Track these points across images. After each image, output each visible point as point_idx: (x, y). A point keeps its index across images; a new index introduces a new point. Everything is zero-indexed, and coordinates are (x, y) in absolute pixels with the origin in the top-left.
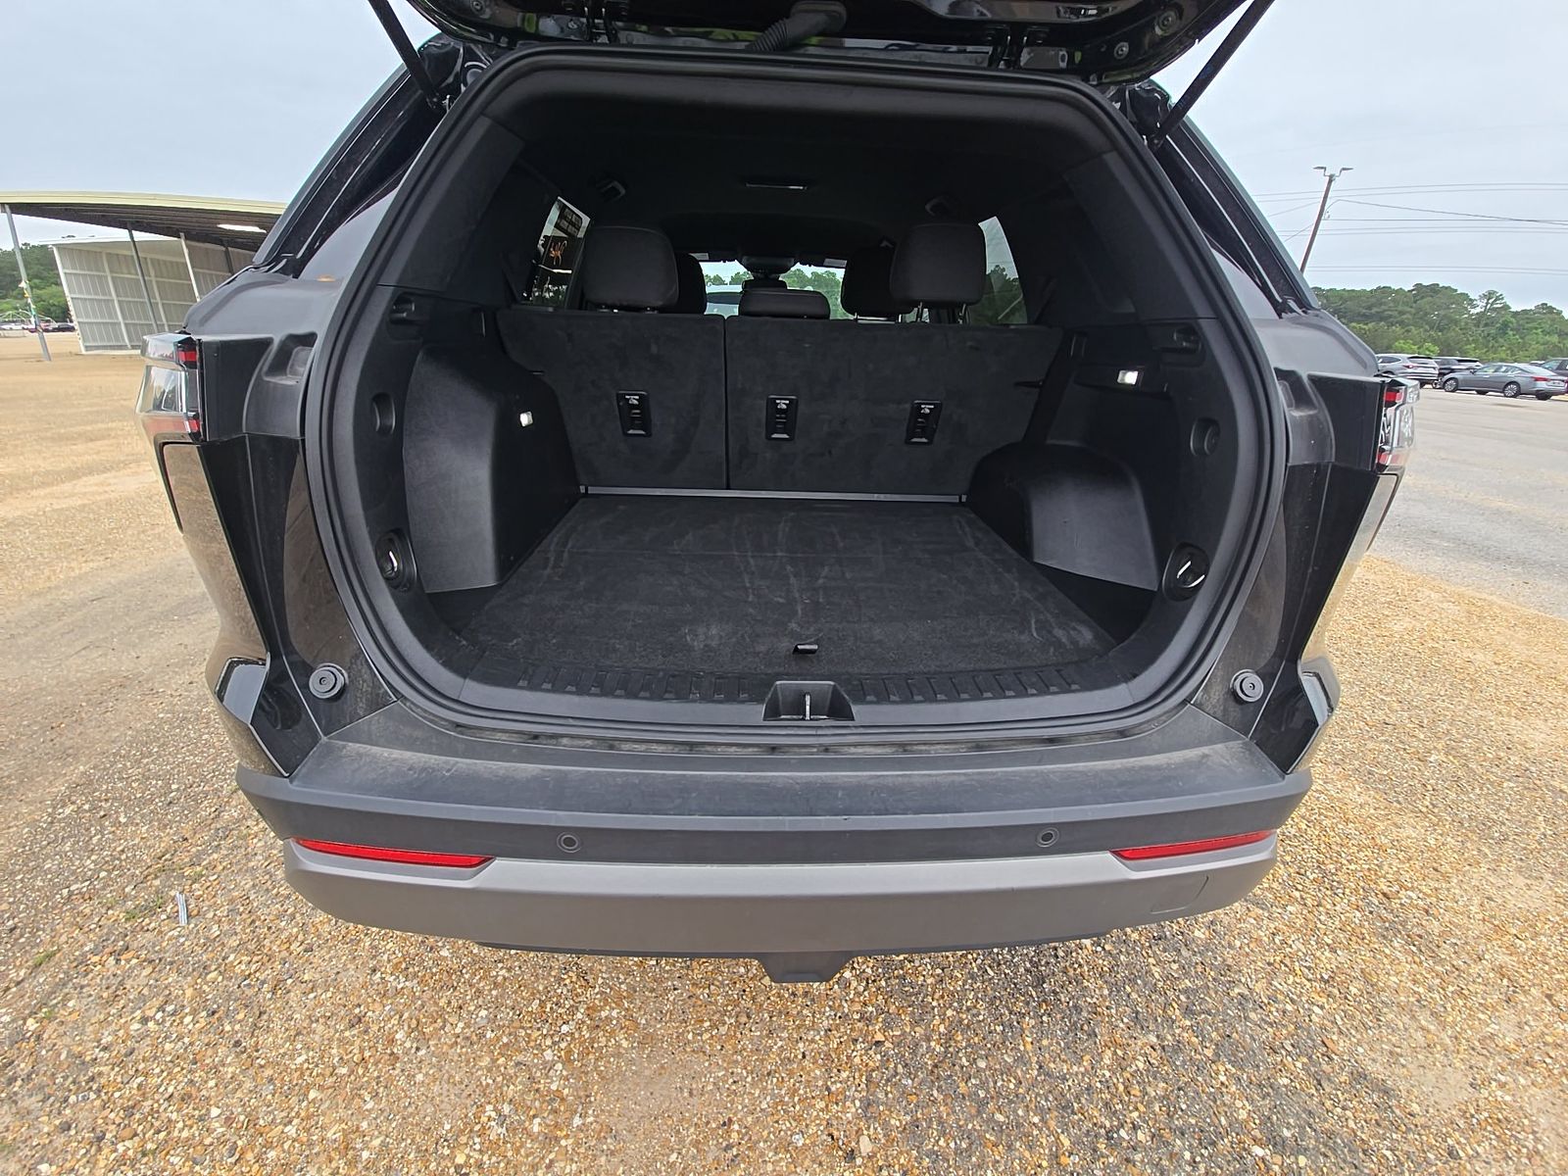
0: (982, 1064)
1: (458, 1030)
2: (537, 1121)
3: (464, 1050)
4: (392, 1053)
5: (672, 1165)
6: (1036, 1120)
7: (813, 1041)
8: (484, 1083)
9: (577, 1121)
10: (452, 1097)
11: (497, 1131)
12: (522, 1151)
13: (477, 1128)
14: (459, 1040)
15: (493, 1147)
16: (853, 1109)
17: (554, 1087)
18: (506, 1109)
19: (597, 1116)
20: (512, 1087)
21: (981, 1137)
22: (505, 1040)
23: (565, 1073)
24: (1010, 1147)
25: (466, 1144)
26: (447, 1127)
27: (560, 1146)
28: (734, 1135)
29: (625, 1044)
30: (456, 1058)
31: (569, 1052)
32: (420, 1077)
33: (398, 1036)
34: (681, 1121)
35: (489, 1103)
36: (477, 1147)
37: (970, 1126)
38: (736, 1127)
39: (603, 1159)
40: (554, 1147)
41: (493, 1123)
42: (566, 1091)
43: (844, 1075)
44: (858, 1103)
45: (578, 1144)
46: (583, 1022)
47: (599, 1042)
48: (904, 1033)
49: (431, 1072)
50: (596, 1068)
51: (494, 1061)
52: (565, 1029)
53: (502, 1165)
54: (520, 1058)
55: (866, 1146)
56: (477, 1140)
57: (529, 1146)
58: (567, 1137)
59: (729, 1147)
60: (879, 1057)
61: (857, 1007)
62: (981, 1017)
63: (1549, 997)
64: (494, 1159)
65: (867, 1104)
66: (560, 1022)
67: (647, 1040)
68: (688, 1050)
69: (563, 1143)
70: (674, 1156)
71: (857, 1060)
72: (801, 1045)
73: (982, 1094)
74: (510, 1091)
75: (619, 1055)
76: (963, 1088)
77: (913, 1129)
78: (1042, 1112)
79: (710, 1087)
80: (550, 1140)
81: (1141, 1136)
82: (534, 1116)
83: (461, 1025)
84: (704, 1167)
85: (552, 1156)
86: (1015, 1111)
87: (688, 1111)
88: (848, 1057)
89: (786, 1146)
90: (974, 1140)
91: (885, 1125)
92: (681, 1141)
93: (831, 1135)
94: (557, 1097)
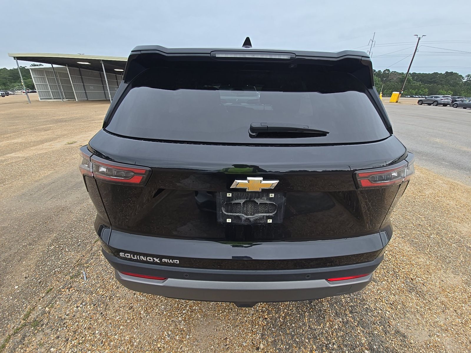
0: (294, 325)
1: (157, 311)
2: (178, 336)
3: (158, 317)
4: (141, 317)
5: (212, 349)
6: (307, 341)
7: (248, 317)
8: (164, 326)
9: (188, 337)
10: (156, 329)
11: (168, 339)
12: (174, 344)
13: (163, 337)
14: (157, 314)
15: (167, 343)
16: (259, 336)
17: (182, 327)
18: (170, 333)
19: (193, 336)
20: (171, 327)
21: (292, 345)
22: (169, 314)
23: (184, 324)
24: (300, 348)
25: (160, 342)
26: (155, 337)
27: (184, 343)
28: (228, 342)
29: (199, 316)
30: (156, 319)
31: (185, 318)
32: (148, 324)
33: (141, 312)
34: (214, 338)
35: (165, 331)
36: (163, 343)
37: (289, 342)
38: (228, 340)
39: (195, 347)
40: (182, 343)
41: (167, 336)
42: (185, 329)
43: (257, 327)
45: (188, 343)
46: (189, 310)
47: (193, 316)
48: (273, 316)
49: (150, 322)
50: (192, 323)
51: (166, 320)
52: (184, 312)
53: (169, 347)
54: (173, 319)
55: (262, 346)
56: (163, 341)
57: (176, 343)
58: (185, 341)
59: (226, 345)
60: (266, 322)
61: (261, 308)
62: (294, 312)
63: (455, 311)
64: (167, 346)
65: (262, 335)
66: (183, 310)
67: (205, 316)
68: (216, 318)
69: (184, 342)
70: (213, 347)
71: (260, 323)
72: (245, 318)
73: (293, 333)
74: (171, 328)
75: (198, 319)
76: (288, 332)
77: (274, 343)
78: (309, 339)
79: (222, 329)
80: (181, 341)
81: (335, 346)
82: (177, 335)
83: (157, 310)
84: (220, 350)
85: (182, 346)
86: (302, 338)
87: (216, 335)
88: (258, 322)
89: (241, 345)
90: (291, 346)
91: (267, 341)
92: (214, 343)
93: (253, 343)
94: (182, 330)
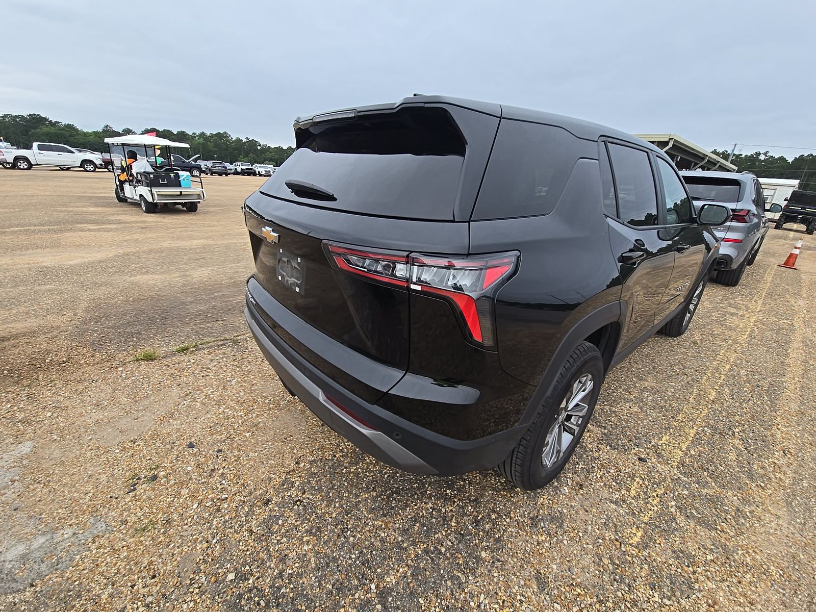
0: (346, 484)
5: (276, 431)
6: (337, 505)
7: (325, 442)
9: (276, 411)
12: (265, 407)
15: (263, 402)
16: (311, 458)
18: (272, 400)
21: (322, 492)
23: (285, 403)
24: (323, 500)
25: (262, 399)
26: (264, 394)
27: (269, 412)
28: (289, 438)
29: (299, 408)
30: (278, 386)
31: (291, 401)
34: (287, 428)
35: (272, 397)
37: (323, 488)
38: (291, 438)
39: (271, 420)
43: (320, 453)
44: (313, 459)
45: (271, 414)
47: (296, 404)
48: (343, 461)
49: (274, 385)
50: (290, 407)
51: (281, 391)
54: (284, 395)
55: (302, 465)
57: (267, 407)
59: (286, 439)
60: (331, 458)
61: (344, 447)
62: (365, 479)
65: (314, 461)
68: (306, 420)
72: (323, 440)
73: (336, 487)
75: (296, 409)
77: (313, 475)
78: (341, 506)
79: (299, 428)
81: (351, 539)
86: (336, 498)
87: (290, 428)
88: (326, 451)
89: (292, 449)
90: (320, 490)
91: (311, 468)
92: (282, 430)
93: (301, 457)
94: (279, 405)
